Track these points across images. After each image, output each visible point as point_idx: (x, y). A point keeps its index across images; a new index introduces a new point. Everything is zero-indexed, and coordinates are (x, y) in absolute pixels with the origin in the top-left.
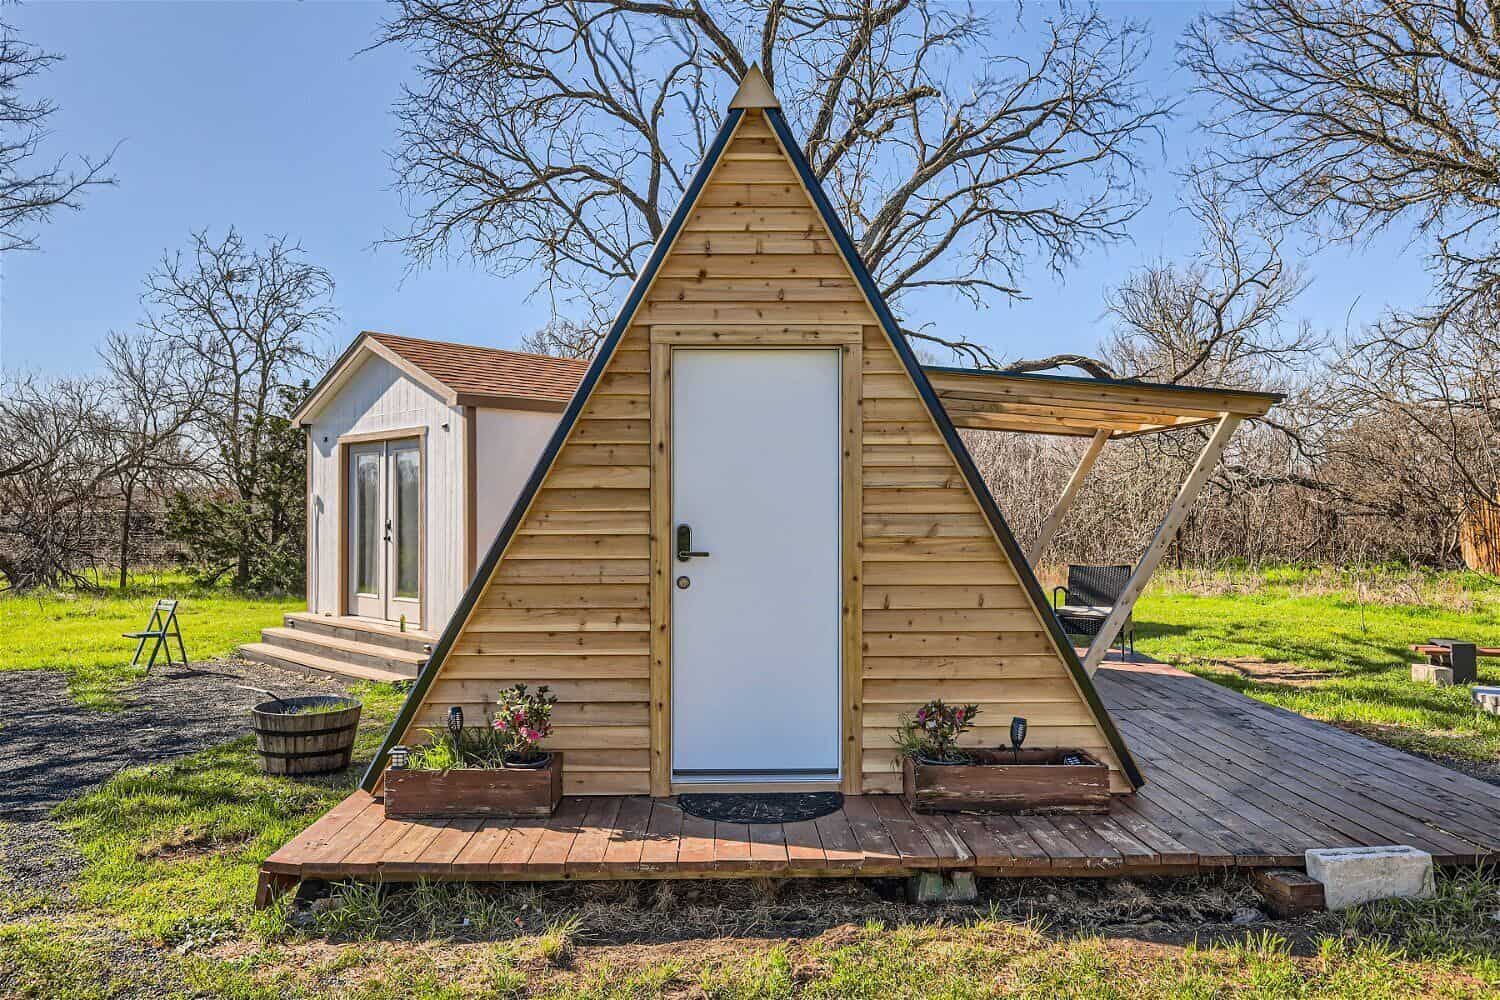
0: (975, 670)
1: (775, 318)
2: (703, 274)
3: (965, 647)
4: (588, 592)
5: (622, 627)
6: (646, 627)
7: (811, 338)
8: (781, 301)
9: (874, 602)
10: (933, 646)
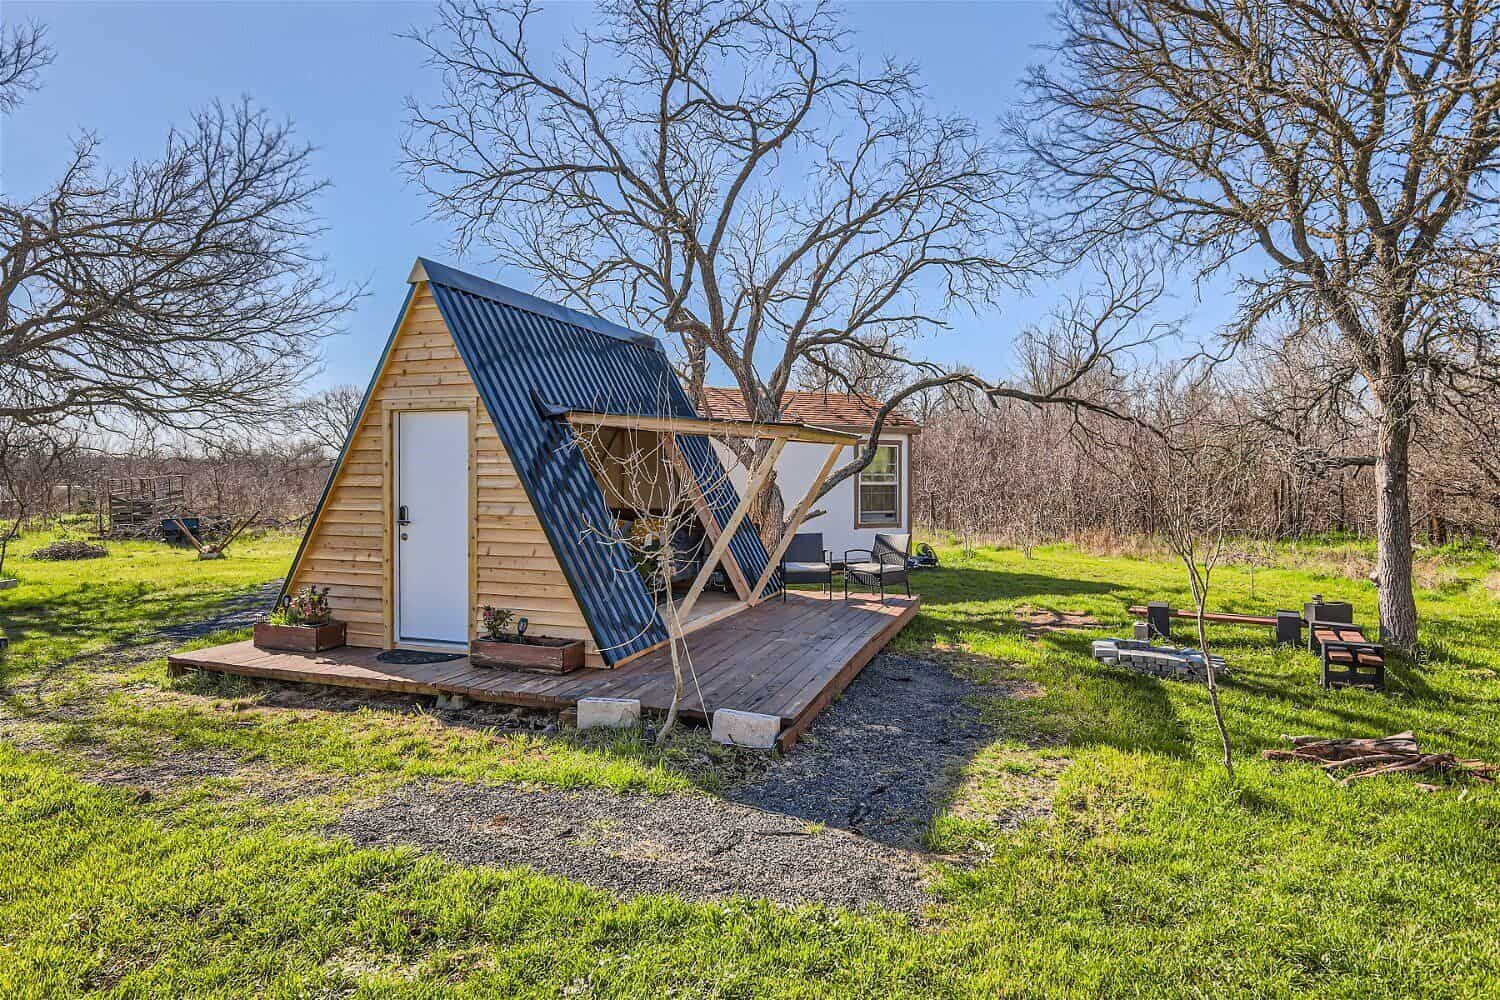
0: (533, 592)
1: (437, 394)
2: (405, 372)
3: (527, 578)
4: (358, 541)
5: (372, 559)
6: (380, 560)
7: (453, 405)
8: (440, 385)
9: (483, 551)
10: (510, 577)
